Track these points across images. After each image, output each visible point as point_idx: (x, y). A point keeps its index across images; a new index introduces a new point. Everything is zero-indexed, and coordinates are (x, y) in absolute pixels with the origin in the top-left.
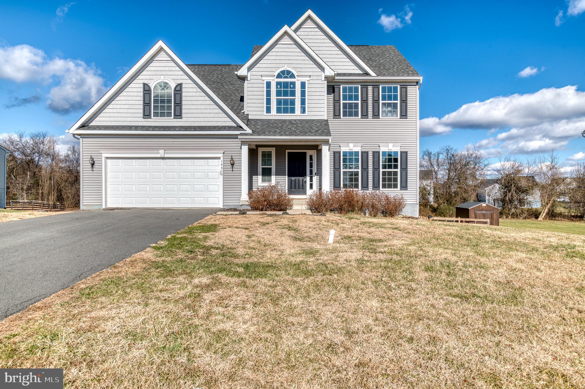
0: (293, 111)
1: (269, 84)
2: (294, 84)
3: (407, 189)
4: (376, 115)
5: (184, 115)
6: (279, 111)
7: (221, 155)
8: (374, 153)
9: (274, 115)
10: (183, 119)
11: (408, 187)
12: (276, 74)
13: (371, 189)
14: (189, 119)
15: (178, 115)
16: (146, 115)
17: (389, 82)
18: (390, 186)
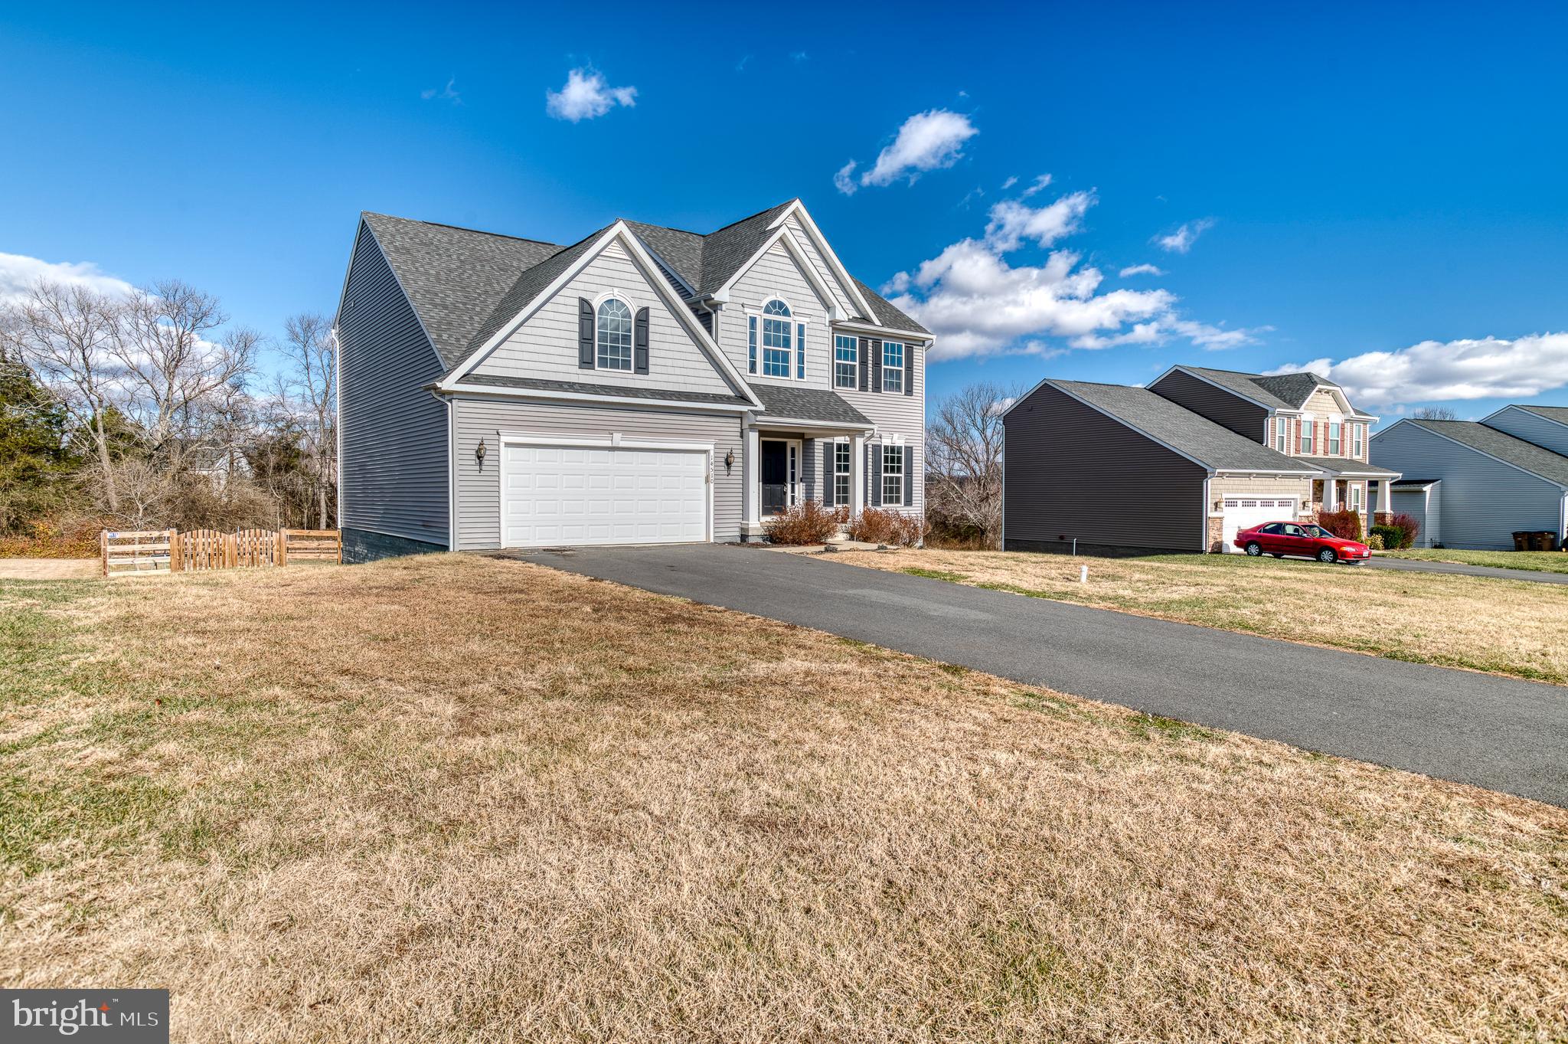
0: (786, 372)
1: (753, 321)
2: (787, 325)
3: (911, 504)
4: (876, 388)
5: (651, 368)
6: (767, 371)
7: (710, 447)
8: (876, 447)
9: (761, 378)
10: (650, 376)
11: (913, 501)
12: (764, 304)
14: (659, 377)
15: (643, 368)
16: (586, 363)
18: (892, 500)
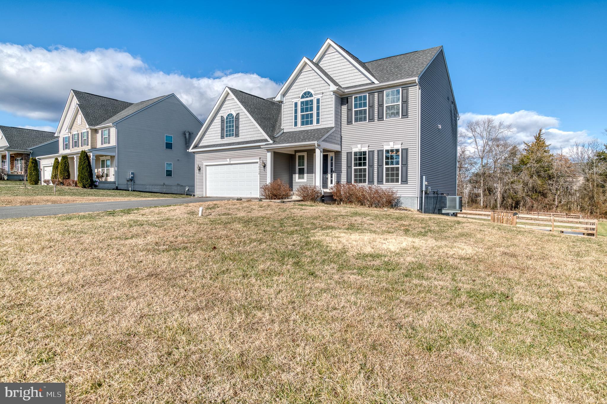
0: (311, 122)
1: (296, 104)
2: (312, 101)
3: (407, 184)
4: (380, 118)
5: (240, 135)
6: (302, 124)
7: (258, 160)
8: (378, 151)
9: (300, 128)
11: (409, 182)
12: (301, 95)
13: (376, 184)
14: (242, 137)
15: (237, 135)
16: (222, 137)
17: (392, 87)
18: (392, 181)
